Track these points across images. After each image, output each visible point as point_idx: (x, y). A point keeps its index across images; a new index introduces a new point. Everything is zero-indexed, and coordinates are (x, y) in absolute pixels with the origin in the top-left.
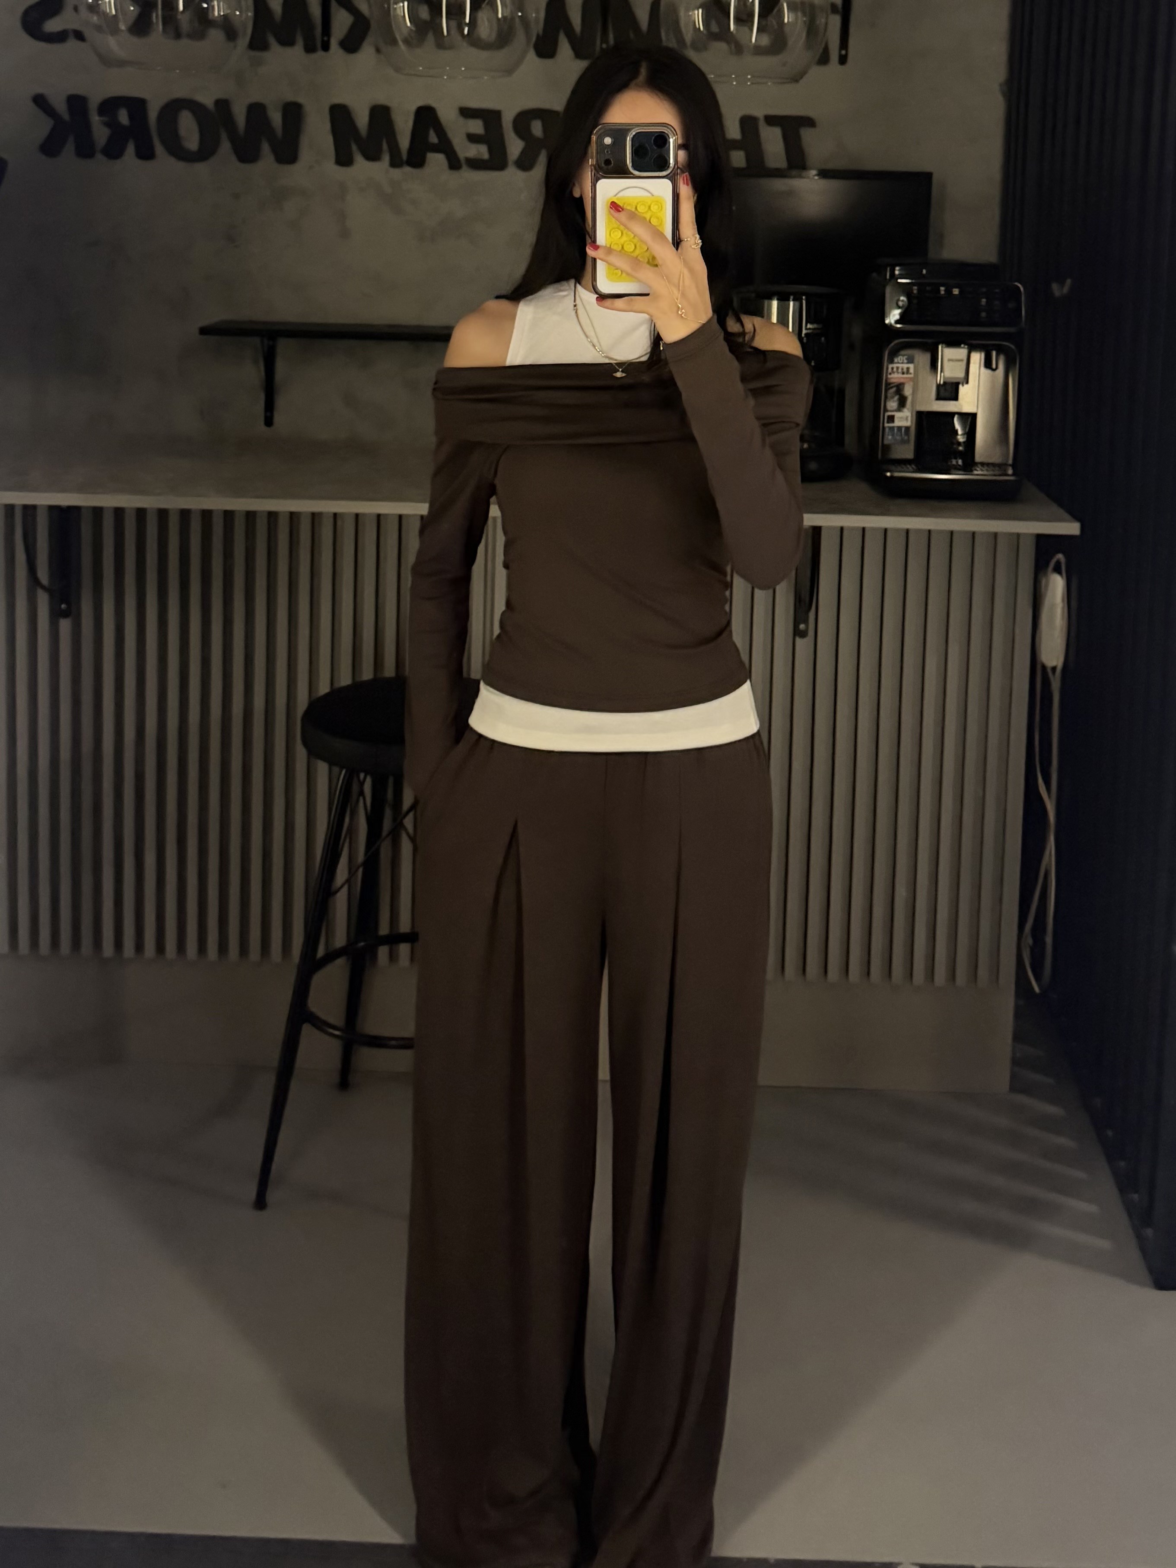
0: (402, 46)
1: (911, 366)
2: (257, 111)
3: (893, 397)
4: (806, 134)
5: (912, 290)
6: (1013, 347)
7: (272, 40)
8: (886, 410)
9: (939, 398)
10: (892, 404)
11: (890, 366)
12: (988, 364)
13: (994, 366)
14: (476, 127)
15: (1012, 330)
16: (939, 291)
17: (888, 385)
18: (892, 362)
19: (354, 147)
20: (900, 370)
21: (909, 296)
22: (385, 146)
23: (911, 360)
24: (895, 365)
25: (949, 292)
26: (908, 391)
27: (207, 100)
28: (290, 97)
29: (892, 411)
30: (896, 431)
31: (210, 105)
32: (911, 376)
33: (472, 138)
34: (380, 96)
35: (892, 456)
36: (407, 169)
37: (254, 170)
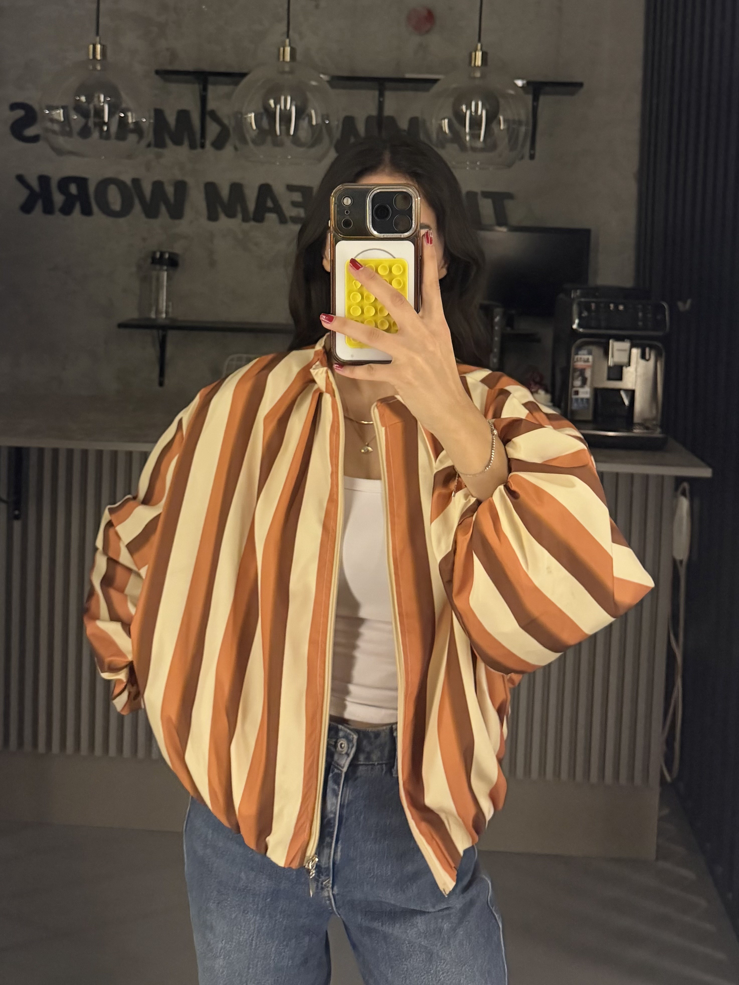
0: (251, 145)
1: (590, 357)
2: (158, 186)
3: (577, 378)
4: (509, 204)
5: (591, 307)
6: (660, 345)
7: (168, 142)
8: (573, 387)
9: (609, 379)
10: (578, 383)
11: (576, 357)
12: (643, 356)
13: (647, 357)
14: (297, 197)
15: (659, 334)
16: (609, 307)
17: (575, 370)
18: (577, 354)
19: (220, 209)
20: (582, 360)
21: (588, 309)
22: (239, 209)
23: (590, 353)
24: (579, 356)
25: (616, 307)
26: (588, 374)
27: (127, 178)
28: (179, 177)
29: (577, 387)
30: (579, 401)
31: (129, 182)
32: (590, 364)
33: (295, 204)
34: (236, 177)
35: (578, 418)
36: (253, 223)
37: (156, 223)
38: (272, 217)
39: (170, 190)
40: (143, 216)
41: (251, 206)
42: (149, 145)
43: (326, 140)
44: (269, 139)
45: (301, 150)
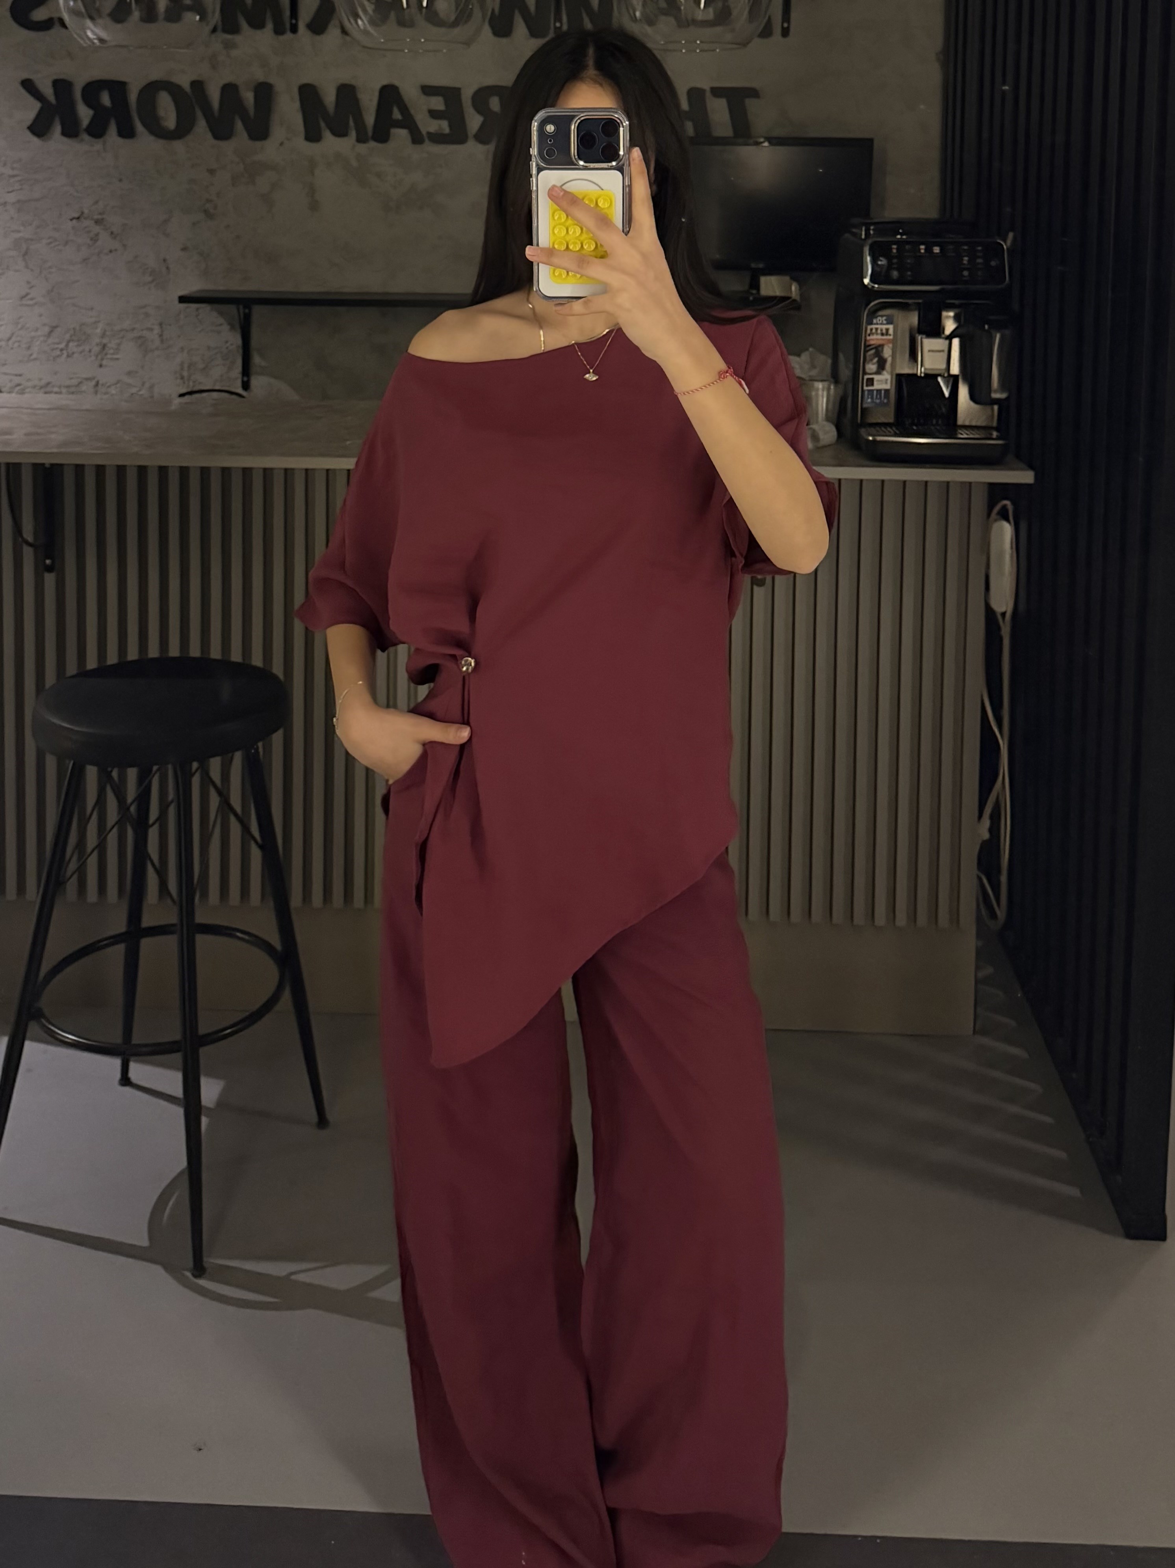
1: (891, 327)
2: (230, 90)
3: (871, 360)
4: (753, 106)
5: (890, 249)
7: (243, 24)
8: (865, 373)
10: (872, 367)
11: (869, 327)
14: (437, 103)
15: (996, 287)
16: (919, 250)
17: (868, 347)
18: (871, 323)
19: (323, 124)
20: (879, 331)
21: (887, 253)
22: (352, 122)
23: (890, 321)
24: (874, 326)
25: (929, 249)
26: (887, 353)
27: (184, 81)
28: (261, 79)
29: (870, 374)
30: (875, 392)
31: (186, 86)
32: (891, 337)
33: (434, 114)
34: (345, 76)
35: (872, 420)
36: (372, 144)
37: (228, 147)
38: (401, 134)
39: (249, 97)
40: (209, 135)
41: (370, 119)
42: (214, 30)
43: (477, 14)
44: (393, 15)
45: (443, 30)
